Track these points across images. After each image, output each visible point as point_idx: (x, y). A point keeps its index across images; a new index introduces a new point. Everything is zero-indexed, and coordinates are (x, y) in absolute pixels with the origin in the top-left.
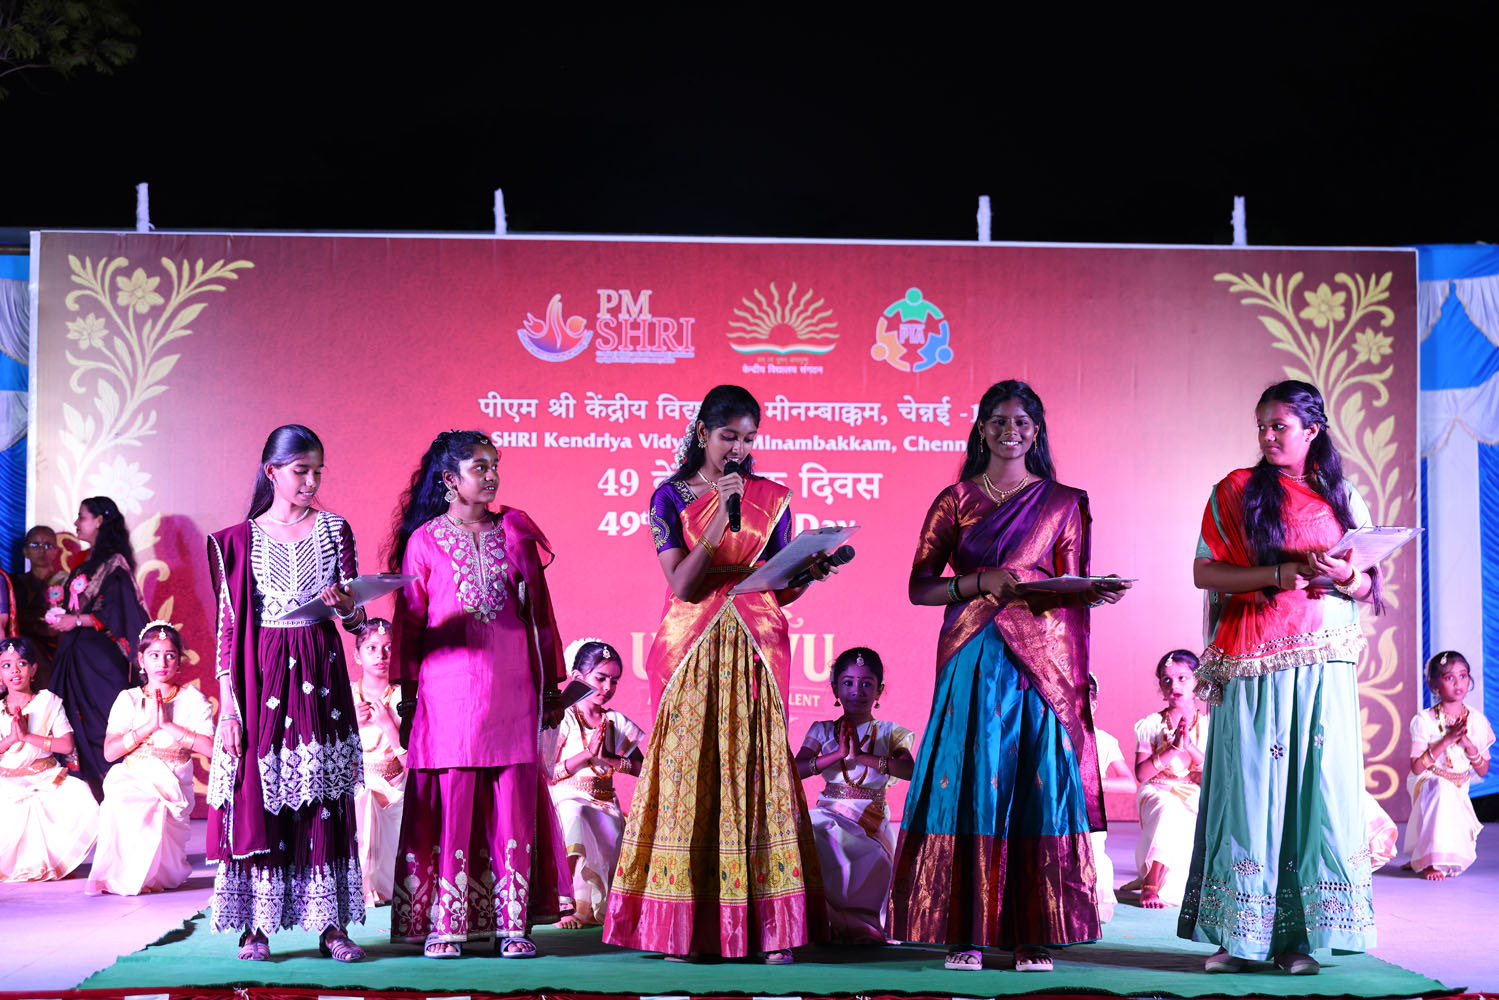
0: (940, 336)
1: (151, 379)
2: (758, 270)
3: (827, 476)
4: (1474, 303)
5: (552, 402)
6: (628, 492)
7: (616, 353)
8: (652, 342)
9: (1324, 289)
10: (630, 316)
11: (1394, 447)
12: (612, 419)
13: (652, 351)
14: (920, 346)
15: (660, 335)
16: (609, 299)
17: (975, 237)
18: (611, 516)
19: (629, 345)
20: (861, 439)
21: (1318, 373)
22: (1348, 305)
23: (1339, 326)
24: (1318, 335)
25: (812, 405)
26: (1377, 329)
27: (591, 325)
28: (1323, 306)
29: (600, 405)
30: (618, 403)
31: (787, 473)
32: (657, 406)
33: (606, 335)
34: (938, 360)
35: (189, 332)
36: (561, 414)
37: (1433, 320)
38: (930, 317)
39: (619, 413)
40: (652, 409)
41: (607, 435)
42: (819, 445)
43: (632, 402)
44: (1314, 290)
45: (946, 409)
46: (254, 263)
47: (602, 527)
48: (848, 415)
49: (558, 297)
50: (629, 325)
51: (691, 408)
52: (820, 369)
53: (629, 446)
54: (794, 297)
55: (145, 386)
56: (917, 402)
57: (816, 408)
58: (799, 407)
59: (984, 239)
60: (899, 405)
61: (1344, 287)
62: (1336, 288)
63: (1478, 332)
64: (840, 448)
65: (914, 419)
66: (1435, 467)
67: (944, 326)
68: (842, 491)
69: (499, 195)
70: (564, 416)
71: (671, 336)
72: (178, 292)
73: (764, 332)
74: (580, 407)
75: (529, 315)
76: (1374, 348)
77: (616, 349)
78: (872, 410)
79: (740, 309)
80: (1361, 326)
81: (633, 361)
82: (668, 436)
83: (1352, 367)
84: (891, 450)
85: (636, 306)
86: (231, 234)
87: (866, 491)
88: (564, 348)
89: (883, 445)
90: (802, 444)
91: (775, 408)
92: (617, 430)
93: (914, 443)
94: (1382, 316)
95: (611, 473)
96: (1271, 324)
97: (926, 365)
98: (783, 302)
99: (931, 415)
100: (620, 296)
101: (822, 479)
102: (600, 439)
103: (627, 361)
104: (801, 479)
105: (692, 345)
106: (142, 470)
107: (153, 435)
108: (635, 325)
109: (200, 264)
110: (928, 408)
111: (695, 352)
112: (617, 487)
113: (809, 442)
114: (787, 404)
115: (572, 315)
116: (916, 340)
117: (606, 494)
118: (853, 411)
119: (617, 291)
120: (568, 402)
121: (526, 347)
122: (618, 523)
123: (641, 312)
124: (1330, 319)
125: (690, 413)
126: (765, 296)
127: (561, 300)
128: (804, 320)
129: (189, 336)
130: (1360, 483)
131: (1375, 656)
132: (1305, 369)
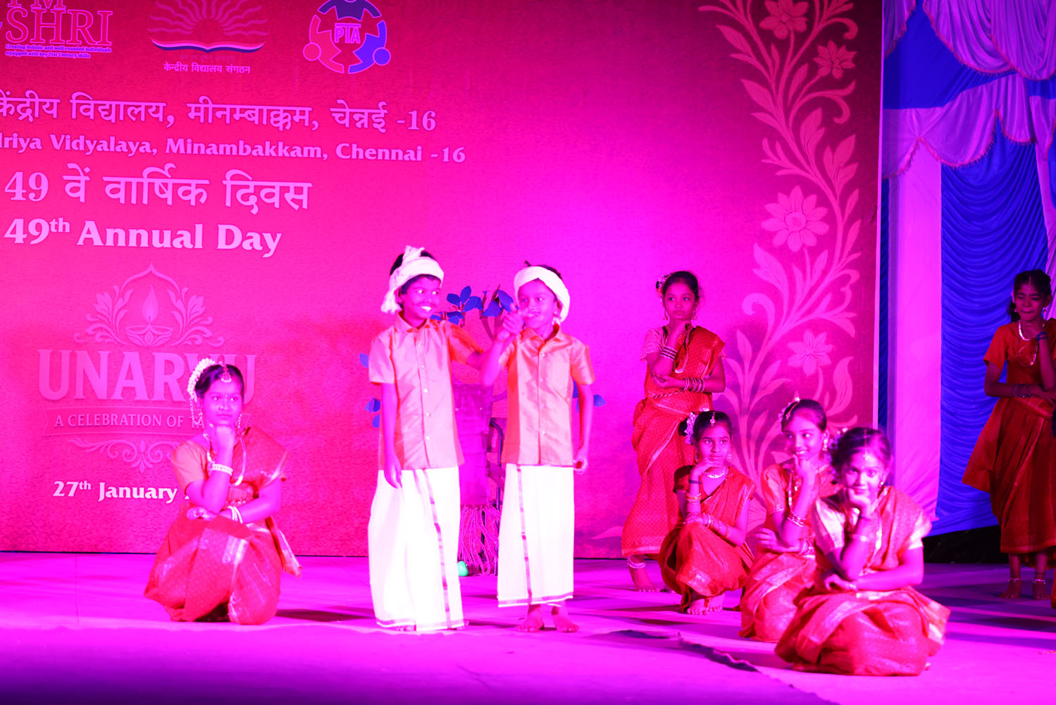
0: (378, 36)
3: (252, 184)
4: (942, 17)
6: (35, 198)
7: (26, 46)
8: (66, 35)
10: (43, 7)
11: (854, 166)
12: (20, 118)
13: (66, 45)
14: (356, 46)
15: (75, 28)
18: (19, 223)
19: (41, 38)
20: (290, 145)
21: (777, 88)
22: (810, 15)
23: (801, 37)
24: (778, 47)
25: (238, 107)
26: (840, 42)
28: (784, 15)
29: (8, 102)
30: (28, 101)
31: (210, 181)
32: (72, 104)
33: (15, 27)
34: (375, 61)
37: (897, 35)
38: (367, 15)
39: (29, 111)
40: (65, 106)
41: (15, 135)
42: (245, 150)
43: (43, 100)
45: (383, 116)
47: (8, 235)
48: (277, 119)
51: (107, 107)
52: (248, 69)
53: (39, 147)
56: (349, 108)
57: (242, 111)
58: (225, 109)
60: (332, 110)
63: (943, 49)
64: (267, 154)
65: (347, 125)
66: (896, 188)
67: (381, 26)
68: (268, 201)
71: (87, 29)
73: (188, 27)
76: (837, 63)
77: (27, 42)
78: (303, 114)
79: (163, 2)
80: (824, 37)
81: (45, 56)
82: (82, 138)
83: (813, 81)
84: (322, 158)
87: (293, 200)
89: (315, 151)
90: (227, 149)
91: (197, 110)
92: (27, 130)
93: (347, 151)
94: (845, 29)
95: (19, 176)
96: (730, 33)
97: (362, 66)
99: (365, 121)
101: (247, 187)
102: (7, 139)
103: (39, 55)
104: (226, 185)
105: (109, 41)
108: (48, 17)
110: (363, 113)
111: (110, 47)
112: (25, 191)
113: (235, 147)
114: (211, 106)
117: (13, 199)
118: (283, 115)
122: (26, 231)
123: (55, 3)
124: (792, 29)
125: (107, 113)
128: (230, 16)
130: (818, 204)
131: (830, 388)
132: (763, 82)
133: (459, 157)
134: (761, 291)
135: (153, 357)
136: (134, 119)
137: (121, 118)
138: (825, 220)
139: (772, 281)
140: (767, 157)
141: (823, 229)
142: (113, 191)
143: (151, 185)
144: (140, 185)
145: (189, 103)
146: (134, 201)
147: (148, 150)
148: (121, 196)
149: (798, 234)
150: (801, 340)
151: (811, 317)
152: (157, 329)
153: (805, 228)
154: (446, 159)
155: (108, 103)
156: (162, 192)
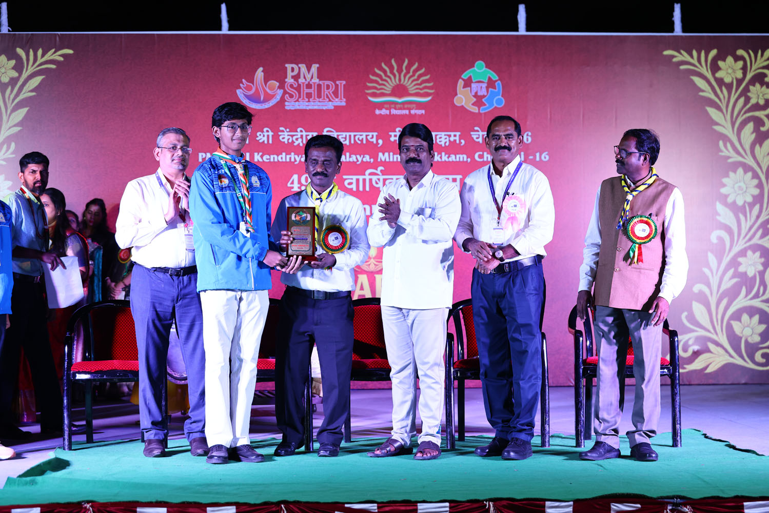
0: (497, 90)
1: (11, 123)
2: (385, 50)
5: (258, 134)
7: (297, 103)
8: (319, 96)
9: (730, 59)
10: (306, 80)
12: (295, 144)
13: (319, 102)
14: (484, 96)
15: (324, 92)
16: (293, 70)
17: (517, 30)
19: (305, 98)
20: (449, 154)
21: (727, 111)
22: (744, 69)
23: (740, 82)
24: (726, 88)
26: (762, 84)
27: (282, 86)
28: (730, 69)
29: (288, 135)
30: (299, 134)
33: (290, 92)
34: (495, 105)
35: (34, 94)
36: (264, 141)
38: (490, 79)
39: (300, 140)
41: (293, 154)
43: (307, 133)
44: (724, 60)
46: (73, 50)
48: (441, 140)
49: (261, 69)
50: (305, 87)
51: (344, 136)
52: (423, 112)
54: (406, 68)
55: (8, 127)
59: (522, 31)
60: (472, 133)
61: (742, 58)
62: (737, 58)
67: (498, 85)
69: (223, 7)
70: (266, 142)
71: (331, 92)
72: (27, 70)
73: (388, 89)
74: (276, 137)
75: (244, 80)
76: (761, 95)
77: (297, 101)
78: (455, 136)
79: (373, 75)
80: (753, 82)
81: (308, 108)
83: (748, 106)
84: (467, 161)
85: (309, 74)
86: (59, 33)
88: (265, 101)
89: (462, 157)
92: (299, 150)
93: (481, 156)
94: (765, 75)
95: (295, 177)
96: (698, 81)
97: (488, 108)
98: (400, 71)
100: (299, 68)
102: (288, 157)
103: (304, 108)
105: (344, 98)
106: (6, 179)
107: (14, 157)
108: (309, 86)
109: (40, 52)
111: (346, 102)
112: (299, 185)
115: (268, 81)
116: (483, 92)
117: (292, 190)
118: (444, 137)
119: (298, 65)
120: (268, 133)
121: (242, 100)
123: (312, 78)
124: (734, 77)
125: (344, 139)
126: (388, 67)
127: (262, 71)
128: (412, 82)
129: (34, 96)
130: (753, 177)
131: (763, 283)
132: (718, 108)
133: (545, 158)
134: (720, 229)
135: (375, 278)
136: (359, 142)
137: (352, 142)
138: (757, 186)
139: (728, 223)
140: (722, 151)
141: (756, 192)
142: (350, 184)
143: (371, 180)
144: (364, 180)
145: (391, 132)
146: (361, 189)
147: (368, 160)
148: (354, 187)
149: (742, 195)
150: (745, 256)
151: (752, 242)
152: (377, 262)
153: (746, 191)
154: (538, 159)
155: (344, 134)
156: (377, 183)
